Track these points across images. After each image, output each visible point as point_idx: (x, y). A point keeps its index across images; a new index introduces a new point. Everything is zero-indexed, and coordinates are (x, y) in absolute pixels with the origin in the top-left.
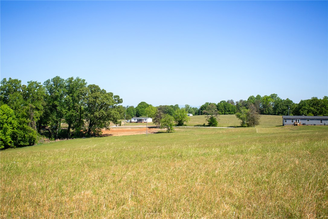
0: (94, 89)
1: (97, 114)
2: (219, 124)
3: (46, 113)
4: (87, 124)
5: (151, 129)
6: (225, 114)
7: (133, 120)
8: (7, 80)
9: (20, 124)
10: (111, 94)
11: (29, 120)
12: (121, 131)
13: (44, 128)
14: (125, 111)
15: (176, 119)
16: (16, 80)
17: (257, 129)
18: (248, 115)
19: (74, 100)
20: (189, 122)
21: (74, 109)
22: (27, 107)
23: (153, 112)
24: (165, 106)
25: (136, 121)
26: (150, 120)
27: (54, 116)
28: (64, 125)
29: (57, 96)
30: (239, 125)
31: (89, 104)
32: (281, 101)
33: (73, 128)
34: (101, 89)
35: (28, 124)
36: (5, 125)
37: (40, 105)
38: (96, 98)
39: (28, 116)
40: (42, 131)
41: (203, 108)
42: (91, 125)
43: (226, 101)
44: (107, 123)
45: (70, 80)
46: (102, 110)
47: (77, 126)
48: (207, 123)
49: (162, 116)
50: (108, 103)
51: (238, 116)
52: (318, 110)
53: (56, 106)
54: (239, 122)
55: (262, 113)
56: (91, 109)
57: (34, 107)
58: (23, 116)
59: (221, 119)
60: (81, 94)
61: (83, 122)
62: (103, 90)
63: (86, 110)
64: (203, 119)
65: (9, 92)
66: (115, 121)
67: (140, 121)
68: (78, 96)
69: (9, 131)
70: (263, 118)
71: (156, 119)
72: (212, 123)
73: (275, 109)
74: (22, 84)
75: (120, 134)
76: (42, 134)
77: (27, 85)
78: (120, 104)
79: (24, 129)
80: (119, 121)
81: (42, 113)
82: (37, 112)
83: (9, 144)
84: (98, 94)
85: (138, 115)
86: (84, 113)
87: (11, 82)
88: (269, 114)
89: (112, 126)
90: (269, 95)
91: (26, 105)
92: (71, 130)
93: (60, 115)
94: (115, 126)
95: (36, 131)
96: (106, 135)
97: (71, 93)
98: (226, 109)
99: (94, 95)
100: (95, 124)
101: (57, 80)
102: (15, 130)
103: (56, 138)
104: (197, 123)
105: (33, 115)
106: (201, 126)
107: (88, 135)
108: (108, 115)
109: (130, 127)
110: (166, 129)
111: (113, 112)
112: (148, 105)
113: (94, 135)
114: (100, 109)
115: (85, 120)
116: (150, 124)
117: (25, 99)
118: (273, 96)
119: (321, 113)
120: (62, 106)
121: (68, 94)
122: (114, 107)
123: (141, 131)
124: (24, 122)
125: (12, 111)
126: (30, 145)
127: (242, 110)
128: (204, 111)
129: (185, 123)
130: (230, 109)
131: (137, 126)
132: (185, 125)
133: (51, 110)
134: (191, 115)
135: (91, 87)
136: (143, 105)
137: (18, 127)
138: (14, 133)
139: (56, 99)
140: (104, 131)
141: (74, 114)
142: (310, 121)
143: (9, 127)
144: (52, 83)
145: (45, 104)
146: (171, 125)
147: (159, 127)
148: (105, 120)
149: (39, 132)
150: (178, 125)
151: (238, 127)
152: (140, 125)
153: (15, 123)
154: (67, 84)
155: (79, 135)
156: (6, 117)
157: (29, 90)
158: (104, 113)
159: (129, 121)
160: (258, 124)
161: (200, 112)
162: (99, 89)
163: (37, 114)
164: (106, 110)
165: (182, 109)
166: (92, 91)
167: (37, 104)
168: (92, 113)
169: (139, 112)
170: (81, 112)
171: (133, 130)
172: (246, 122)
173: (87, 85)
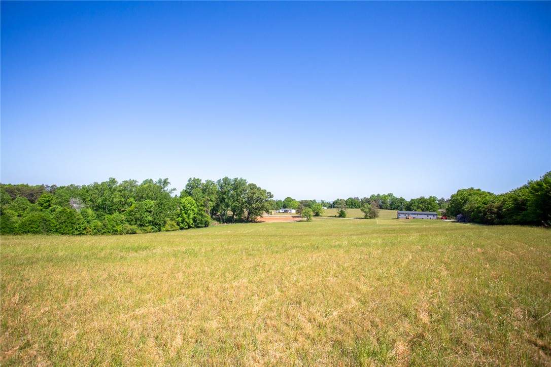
0: (253, 187)
1: (254, 205)
2: (347, 216)
3: (217, 203)
4: (246, 213)
5: (295, 218)
6: (352, 208)
7: (281, 211)
8: (192, 179)
9: (199, 211)
10: (265, 191)
11: (205, 209)
13: (215, 214)
14: (275, 204)
15: (314, 211)
16: (198, 179)
17: (377, 221)
18: (370, 209)
19: (237, 194)
20: (324, 214)
21: (238, 201)
22: (204, 199)
23: (296, 205)
24: (306, 201)
25: (283, 211)
26: (294, 211)
27: (223, 206)
28: (230, 213)
29: (226, 191)
30: (363, 217)
31: (248, 198)
32: (397, 199)
33: (236, 215)
34: (258, 187)
35: (204, 211)
36: (189, 212)
37: (213, 197)
38: (253, 193)
39: (205, 206)
40: (214, 216)
41: (334, 203)
42: (249, 214)
43: (353, 198)
44: (261, 212)
45: (236, 180)
46: (258, 203)
47: (240, 214)
48: (338, 215)
49: (303, 208)
50: (262, 197)
51: (362, 210)
52: (425, 207)
53: (225, 199)
54: (363, 215)
55: (381, 208)
56: (250, 201)
57: (209, 199)
58: (202, 205)
59: (349, 211)
60: (243, 190)
61: (244, 211)
62: (259, 188)
63: (246, 202)
64: (335, 212)
65: (193, 187)
66: (267, 211)
67: (286, 211)
68: (241, 192)
69: (192, 216)
70: (382, 212)
71: (299, 210)
72: (342, 215)
73: (391, 205)
74: (202, 182)
75: (271, 222)
76: (214, 219)
77: (205, 183)
78: (271, 199)
79: (201, 215)
80: (270, 211)
81: (215, 203)
82: (211, 203)
83: (191, 225)
84: (255, 190)
85: (284, 207)
86: (245, 205)
87: (195, 180)
88: (386, 209)
89: (265, 214)
90: (386, 194)
91: (204, 197)
92: (235, 217)
93: (227, 206)
94: (267, 215)
95: (210, 217)
96: (261, 222)
97: (235, 189)
98: (353, 204)
99: (253, 191)
100: (252, 213)
101: (226, 180)
102: (196, 215)
103: (223, 222)
104: (331, 215)
105: (208, 205)
106: (333, 217)
107: (247, 221)
108: (262, 207)
109: (278, 216)
110: (306, 219)
111: (266, 204)
112: (293, 200)
113: (251, 221)
114: (256, 202)
115: (245, 210)
116: (293, 214)
117: (204, 193)
118: (390, 195)
119: (427, 210)
120: (229, 199)
121: (234, 190)
122: (267, 201)
123: (287, 219)
124: (202, 210)
125: (194, 201)
126: (205, 227)
127: (366, 206)
128: (336, 205)
129: (320, 214)
130: (356, 205)
131: (284, 216)
132: (321, 216)
133: (221, 202)
134: (326, 208)
135: (250, 185)
136: (289, 200)
137: (198, 213)
138: (195, 217)
139: (224, 193)
140: (259, 219)
141: (237, 205)
142: (419, 215)
143: (192, 213)
144: (222, 182)
145: (217, 197)
146: (310, 216)
147: (301, 217)
148: (260, 210)
149: (212, 217)
150: (315, 216)
151: (361, 218)
152: (286, 215)
153: (196, 210)
154: (233, 183)
155: (241, 221)
156: (190, 206)
157: (207, 186)
158: (260, 205)
159: (278, 211)
160: (378, 217)
161: (332, 206)
162: (256, 187)
163: (211, 205)
164: (261, 203)
165: (319, 203)
166: (251, 188)
167: (211, 197)
168: (250, 204)
169: (285, 205)
170: (243, 204)
171: (281, 219)
172: (368, 215)
173: (247, 184)
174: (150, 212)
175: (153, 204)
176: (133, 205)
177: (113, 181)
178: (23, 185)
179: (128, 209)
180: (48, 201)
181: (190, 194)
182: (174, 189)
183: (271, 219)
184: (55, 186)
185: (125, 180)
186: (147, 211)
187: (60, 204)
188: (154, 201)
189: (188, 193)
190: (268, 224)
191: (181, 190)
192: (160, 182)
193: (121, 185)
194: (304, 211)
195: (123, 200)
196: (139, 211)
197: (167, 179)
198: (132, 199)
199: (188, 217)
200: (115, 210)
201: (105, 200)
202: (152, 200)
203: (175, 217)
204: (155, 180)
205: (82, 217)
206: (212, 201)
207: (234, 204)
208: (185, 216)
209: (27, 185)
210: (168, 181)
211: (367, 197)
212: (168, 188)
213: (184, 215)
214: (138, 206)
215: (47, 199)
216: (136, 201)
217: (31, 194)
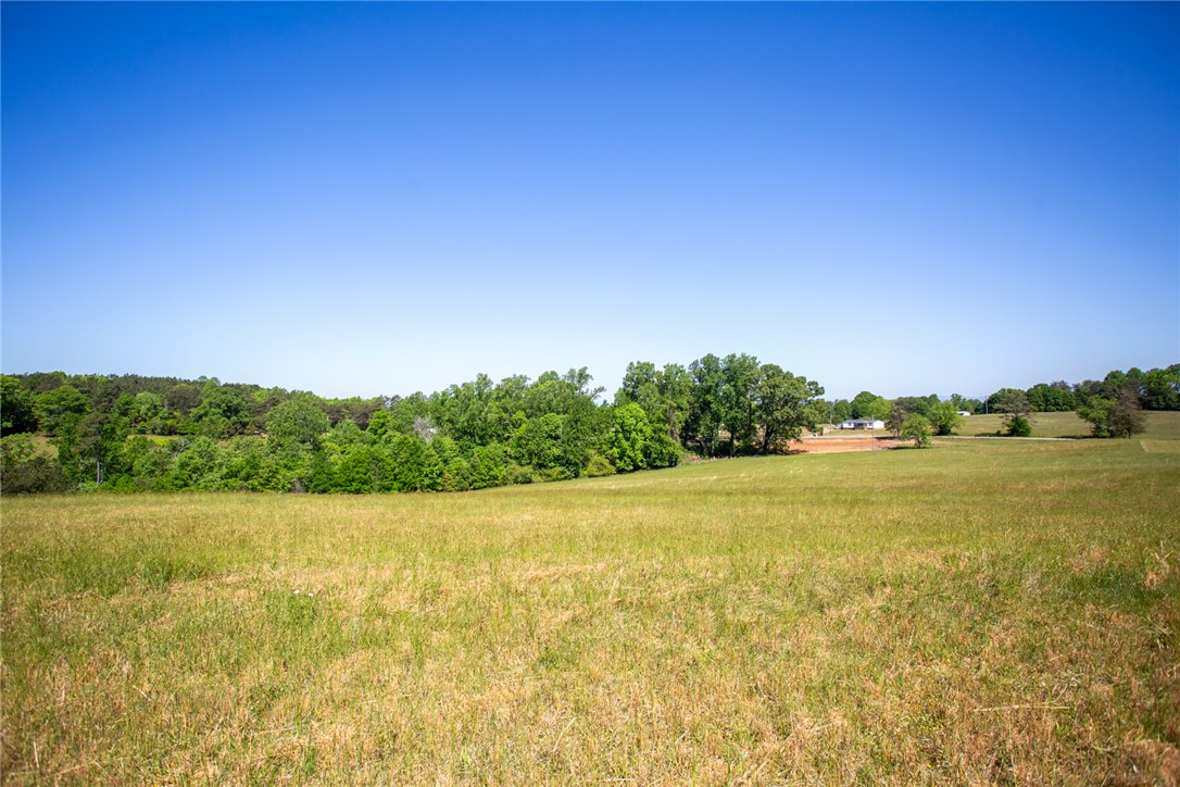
0: (773, 371)
1: (777, 414)
2: (1033, 431)
3: (693, 414)
4: (761, 433)
5: (883, 441)
6: (1046, 411)
7: (845, 425)
8: (635, 365)
9: (654, 432)
10: (802, 380)
11: (668, 427)
12: (824, 444)
13: (694, 437)
14: (832, 408)
15: (933, 423)
16: (647, 364)
17: (1143, 443)
18: (1111, 411)
19: (739, 394)
20: (963, 429)
21: (740, 408)
22: (664, 406)
23: (886, 410)
24: (911, 398)
25: (852, 426)
26: (879, 425)
27: (706, 420)
28: (723, 434)
29: (711, 386)
30: (1089, 433)
31: (763, 398)
33: (738, 439)
34: (785, 371)
35: (666, 432)
36: (634, 435)
37: (684, 402)
38: (775, 386)
39: (667, 420)
40: (689, 443)
41: (992, 400)
42: (768, 434)
43: (1049, 385)
44: (797, 430)
45: (732, 358)
46: (787, 409)
47: (746, 436)
48: (1005, 430)
49: (905, 416)
50: (797, 395)
51: (1083, 415)
53: (710, 403)
54: (1086, 427)
55: (1146, 405)
56: (767, 408)
57: (675, 405)
58: (659, 420)
59: (1039, 421)
60: (750, 380)
61: (755, 428)
62: (788, 373)
63: (760, 407)
64: (995, 422)
65: (638, 383)
66: (812, 427)
67: (859, 426)
68: (745, 385)
69: (640, 444)
70: (1153, 419)
71: (892, 421)
72: (1017, 429)
74: (656, 369)
75: (821, 451)
76: (689, 449)
77: (663, 370)
78: (820, 397)
79: (660, 441)
80: (818, 426)
81: (688, 413)
82: (680, 413)
83: (640, 464)
84: (778, 380)
85: (855, 416)
86: (757, 414)
87: (641, 366)
88: (1168, 408)
89: (806, 435)
90: (1164, 367)
91: (663, 402)
92: (735, 442)
93: (717, 418)
94: (811, 436)
95: (678, 444)
96: (797, 452)
97: (732, 380)
98: (1047, 400)
99: (772, 382)
100: (776, 432)
101: (710, 361)
102: (648, 442)
103: (711, 455)
104: (983, 430)
105: (674, 418)
106: (991, 435)
107: (764, 450)
108: (798, 417)
109: (840, 437)
110: (912, 442)
111: (807, 410)
112: (875, 398)
113: (775, 452)
114: (783, 407)
115: (758, 426)
116: (878, 431)
117: (662, 393)
120: (720, 402)
121: (728, 381)
122: (810, 402)
123: (861, 445)
124: (661, 430)
125: (642, 413)
126: (670, 466)
127: (1095, 402)
128: (996, 406)
129: (953, 430)
130: (1060, 401)
131: (854, 436)
132: (955, 434)
133: (703, 410)
134: (966, 414)
135: (766, 368)
136: (865, 397)
137: (652, 438)
138: (647, 447)
139: (708, 391)
140: (791, 444)
141: (740, 416)
143: (639, 437)
144: (702, 366)
145: (692, 399)
146: (923, 434)
147: (899, 438)
148: (792, 425)
149: (684, 444)
150: (938, 434)
151: (1084, 437)
152: (859, 434)
153: (648, 430)
154: (725, 366)
155: (749, 451)
156: (634, 422)
157: (667, 377)
158: (792, 413)
159: (839, 426)
160: (1140, 431)
161: (989, 406)
162: (781, 371)
163: (680, 417)
164: (794, 408)
165: (946, 402)
166: (768, 376)
167: (679, 401)
168: (770, 413)
169: (858, 411)
170: (752, 412)
171: (847, 444)
172: (1104, 427)
173: (761, 365)
174: (557, 438)
175: (560, 422)
176: (524, 426)
177: (484, 380)
178: (354, 399)
179: (516, 433)
180: (383, 424)
181: (633, 397)
182: (601, 389)
183: (823, 445)
184: (397, 396)
185: (506, 377)
186: (550, 436)
187: (398, 428)
188: (561, 416)
189: (630, 394)
190: (814, 457)
191: (616, 391)
192: (572, 374)
193: (498, 388)
194: (906, 424)
195: (505, 415)
196: (534, 437)
197: (585, 368)
198: (520, 415)
199: (633, 446)
200: (491, 436)
201: (473, 417)
202: (558, 413)
203: (605, 447)
204: (562, 373)
205: (434, 452)
206: (682, 410)
207: (733, 413)
208: (625, 444)
209: (359, 399)
210: (587, 372)
211: (1094, 380)
212: (589, 387)
213: (624, 441)
214: (531, 426)
215: (382, 421)
216: (528, 417)
217: (364, 413)
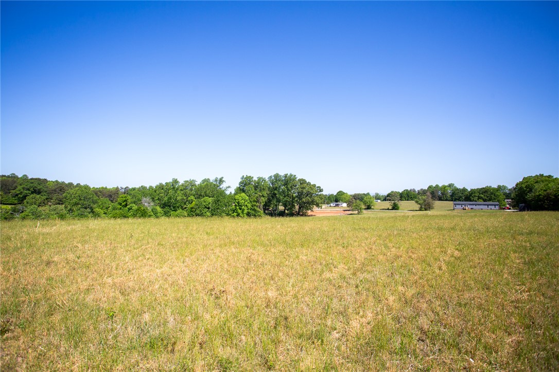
0: (303, 182)
1: (304, 200)
2: (400, 208)
3: (268, 199)
4: (297, 207)
5: (346, 211)
6: (408, 200)
7: (332, 205)
8: (245, 177)
9: (252, 206)
10: (315, 185)
11: (258, 204)
12: (322, 213)
13: (268, 209)
14: (326, 198)
15: (365, 204)
16: (250, 177)
17: (432, 213)
18: (425, 201)
19: (288, 190)
20: (376, 207)
21: (288, 196)
22: (257, 195)
23: (348, 199)
24: (359, 194)
25: (334, 205)
26: (345, 205)
27: (275, 201)
28: (281, 208)
29: (277, 187)
30: (418, 209)
31: (298, 193)
32: (457, 189)
33: (288, 210)
34: (307, 182)
35: (257, 206)
36: (243, 207)
37: (265, 193)
38: (303, 188)
39: (258, 201)
40: (266, 212)
41: (388, 195)
42: (300, 208)
43: (409, 190)
44: (312, 206)
45: (286, 176)
46: (308, 197)
47: (291, 208)
48: (390, 208)
49: (354, 202)
50: (312, 192)
51: (417, 202)
52: (488, 197)
53: (276, 194)
54: (417, 207)
55: (440, 199)
56: (300, 195)
57: (261, 195)
58: (254, 201)
59: (403, 204)
60: (293, 185)
61: (295, 205)
62: (309, 182)
63: (297, 197)
64: (388, 204)
65: (245, 185)
66: (318, 205)
67: (337, 205)
68: (291, 187)
69: (246, 211)
70: (438, 204)
71: (350, 204)
72: (395, 207)
73: (452, 196)
74: (254, 179)
75: (321, 215)
76: (266, 214)
77: (257, 179)
78: (321, 193)
79: (254, 210)
80: (320, 205)
81: (266, 199)
84: (305, 185)
85: (336, 201)
86: (296, 199)
87: (247, 178)
88: (446, 200)
89: (315, 208)
90: (447, 184)
91: (256, 193)
92: (286, 211)
93: (279, 201)
94: (317, 209)
95: (262, 212)
96: (312, 215)
97: (286, 185)
98: (408, 196)
99: (302, 186)
100: (303, 207)
101: (277, 176)
102: (249, 211)
104: (383, 208)
105: (261, 201)
106: (385, 209)
107: (298, 215)
108: (312, 201)
109: (329, 210)
110: (356, 212)
111: (316, 198)
112: (344, 193)
113: (302, 215)
114: (306, 196)
116: (344, 207)
117: (256, 189)
118: (450, 186)
119: (490, 200)
120: (280, 194)
121: (284, 185)
122: (317, 195)
123: (337, 213)
124: (255, 205)
125: (247, 198)
127: (421, 197)
128: (389, 198)
129: (372, 207)
130: (412, 197)
131: (335, 209)
132: (373, 209)
133: (272, 197)
134: (379, 201)
135: (300, 180)
136: (341, 193)
137: (251, 209)
138: (249, 213)
139: (276, 189)
140: (309, 212)
141: (288, 200)
142: (477, 206)
143: (246, 208)
144: (273, 178)
145: (269, 193)
146: (361, 209)
147: (352, 210)
148: (310, 204)
149: (264, 212)
150: (366, 209)
151: (416, 210)
152: (337, 209)
153: (249, 206)
154: (283, 178)
155: (292, 215)
156: (244, 202)
157: (258, 183)
158: (310, 199)
159: (329, 205)
160: (432, 208)
161: (385, 199)
162: (306, 182)
163: (263, 200)
164: (311, 197)
166: (301, 183)
167: (263, 193)
168: (300, 199)
169: (336, 199)
170: (293, 198)
171: (332, 213)
172: (423, 207)
173: (297, 179)
174: (209, 208)
175: (211, 201)
176: (194, 202)
177: (176, 181)
178: (103, 188)
179: (189, 206)
180: (125, 201)
181: (243, 191)
182: (229, 187)
184: (127, 187)
185: (186, 180)
186: (206, 207)
187: (134, 202)
188: (211, 198)
189: (241, 190)
190: (319, 218)
191: (235, 188)
192: (216, 181)
193: (183, 185)
194: (354, 204)
195: (185, 198)
196: (199, 208)
197: (223, 178)
198: (192, 198)
199: (243, 212)
200: (178, 207)
201: (170, 198)
202: (210, 197)
203: (230, 212)
204: (212, 179)
205: (152, 214)
206: (264, 197)
207: (285, 199)
208: (240, 211)
209: (106, 188)
210: (223, 179)
211: (424, 188)
212: (223, 186)
213: (239, 210)
214: (197, 203)
215: (124, 199)
216: (195, 199)
217: (110, 195)
